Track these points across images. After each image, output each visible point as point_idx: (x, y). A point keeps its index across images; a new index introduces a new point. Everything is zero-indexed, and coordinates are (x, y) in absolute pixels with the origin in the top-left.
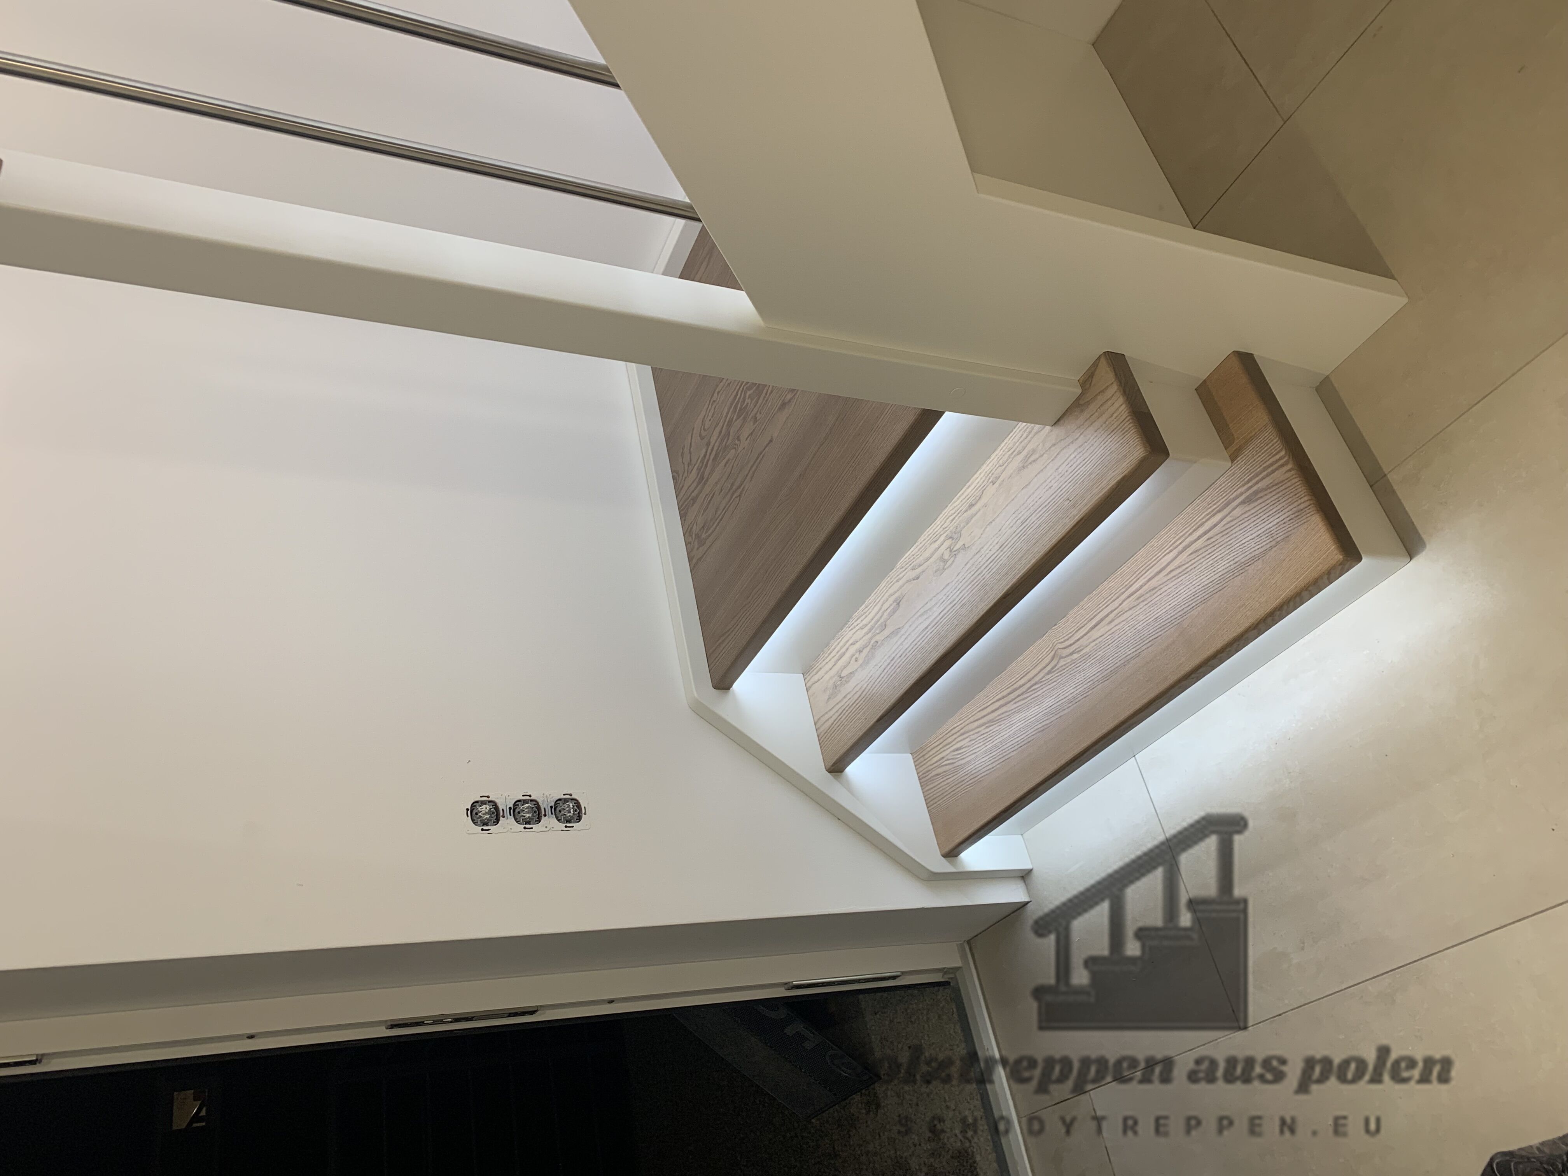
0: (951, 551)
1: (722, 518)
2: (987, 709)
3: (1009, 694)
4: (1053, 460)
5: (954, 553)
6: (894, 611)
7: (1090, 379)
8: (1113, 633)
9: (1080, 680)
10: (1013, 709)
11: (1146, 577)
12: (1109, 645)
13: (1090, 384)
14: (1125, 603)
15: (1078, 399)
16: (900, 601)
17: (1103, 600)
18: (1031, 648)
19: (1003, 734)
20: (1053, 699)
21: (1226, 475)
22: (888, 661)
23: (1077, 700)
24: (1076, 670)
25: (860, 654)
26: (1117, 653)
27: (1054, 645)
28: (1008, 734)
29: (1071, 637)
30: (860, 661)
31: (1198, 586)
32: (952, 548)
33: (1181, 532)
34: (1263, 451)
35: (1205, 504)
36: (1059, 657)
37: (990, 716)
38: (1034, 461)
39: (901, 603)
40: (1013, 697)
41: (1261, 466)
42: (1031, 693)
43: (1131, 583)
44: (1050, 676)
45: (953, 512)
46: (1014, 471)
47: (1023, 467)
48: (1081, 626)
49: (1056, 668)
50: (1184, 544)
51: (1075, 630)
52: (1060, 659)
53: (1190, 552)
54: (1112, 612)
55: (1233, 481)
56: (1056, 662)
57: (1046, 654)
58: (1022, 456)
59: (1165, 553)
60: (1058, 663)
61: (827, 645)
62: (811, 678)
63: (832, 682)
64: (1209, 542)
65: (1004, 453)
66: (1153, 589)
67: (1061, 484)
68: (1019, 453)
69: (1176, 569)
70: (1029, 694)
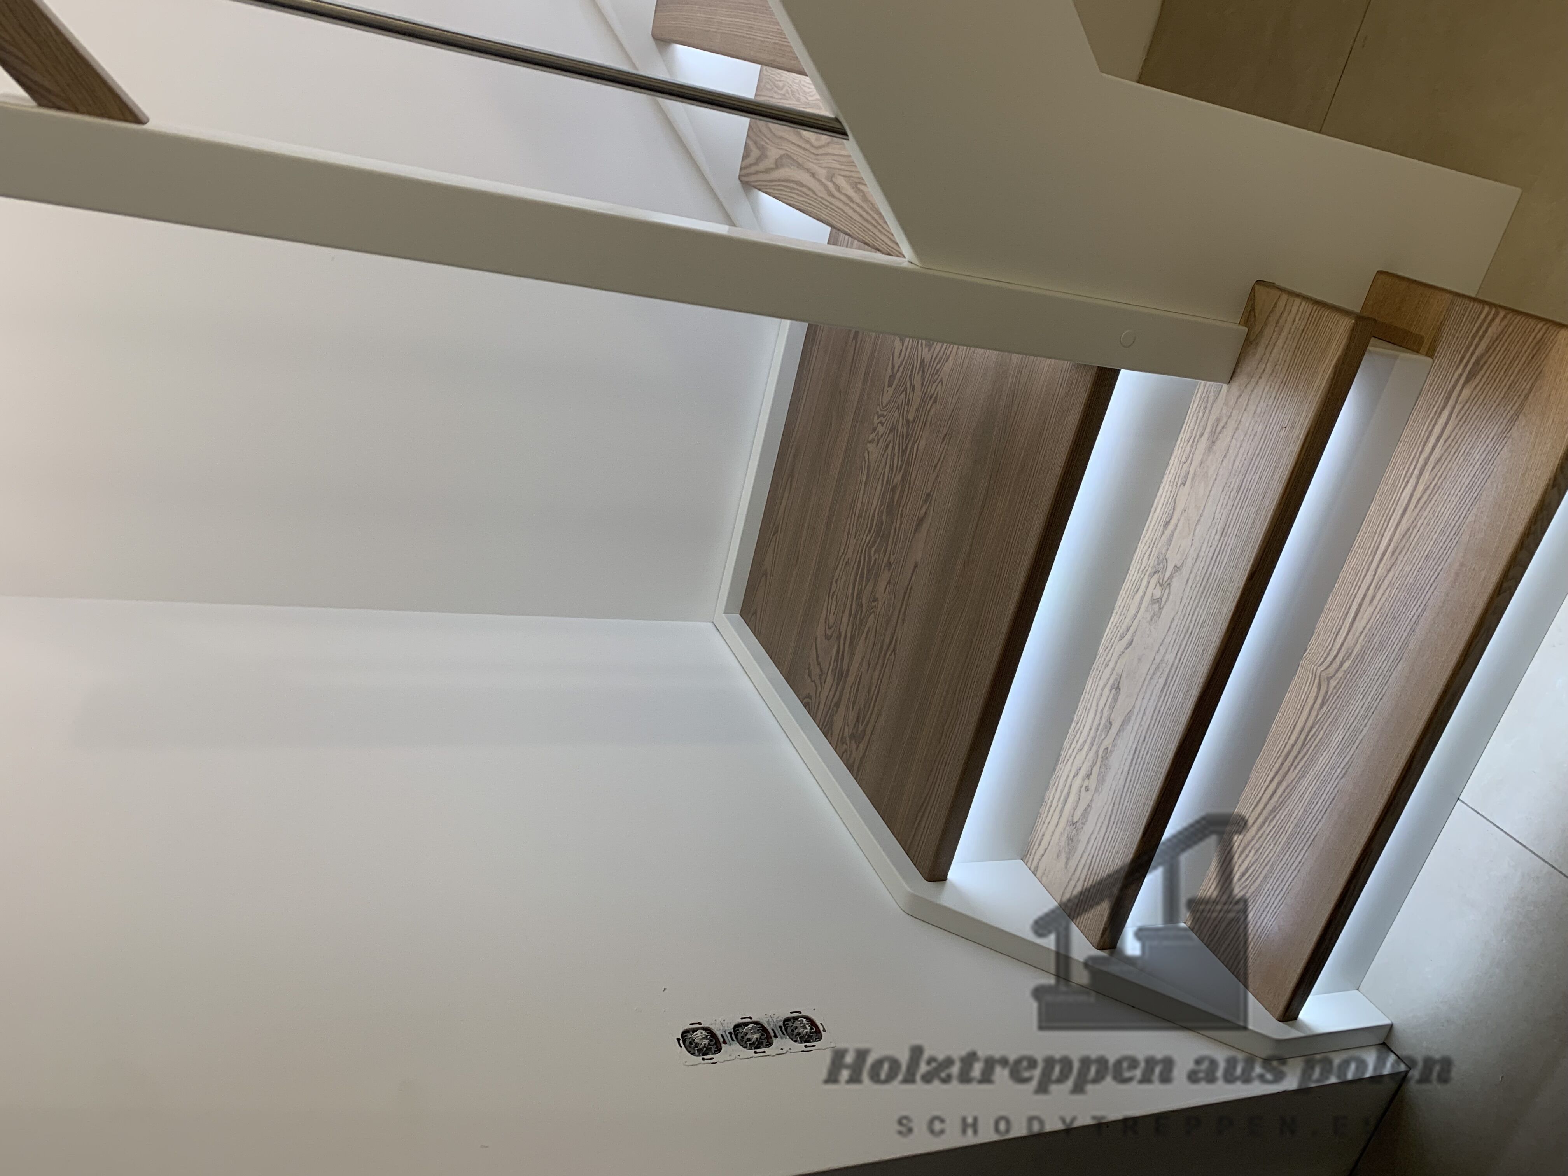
0: (1161, 585)
1: (878, 692)
2: (1262, 800)
3: (1282, 764)
4: (1245, 410)
5: (1165, 585)
6: (1115, 699)
7: (1252, 313)
8: (1381, 608)
9: (1365, 685)
10: (1295, 777)
11: (1390, 529)
12: (1382, 625)
13: (1255, 316)
14: (1379, 570)
15: (1247, 338)
16: (1119, 682)
17: (1350, 586)
18: (1287, 696)
19: (1294, 815)
20: (1341, 730)
21: (1432, 373)
22: (1130, 757)
23: (1372, 710)
24: (1355, 679)
25: (1089, 779)
26: (1397, 625)
27: (1314, 671)
28: (1302, 810)
29: (1330, 650)
30: (1092, 788)
31: (1460, 491)
32: (1161, 581)
33: (1409, 457)
34: (1462, 324)
35: (1422, 414)
36: (1326, 680)
37: (1269, 806)
38: (1223, 427)
39: (1120, 685)
40: (1289, 764)
41: (1468, 337)
42: (1310, 743)
43: (1377, 545)
44: (1325, 708)
45: (1146, 547)
46: (1204, 454)
47: (1213, 442)
48: (1337, 630)
49: (1329, 693)
50: (1419, 466)
51: (1333, 639)
52: (1329, 681)
53: (1430, 469)
54: (1368, 589)
55: (1443, 372)
56: (1325, 688)
57: (1308, 689)
58: (1206, 436)
59: (1401, 490)
60: (1328, 688)
61: (1042, 801)
62: (1034, 855)
63: (1064, 839)
64: (1447, 444)
65: (1183, 450)
66: (1406, 533)
67: (1266, 422)
68: (1202, 435)
69: (1423, 494)
70: (1308, 746)
